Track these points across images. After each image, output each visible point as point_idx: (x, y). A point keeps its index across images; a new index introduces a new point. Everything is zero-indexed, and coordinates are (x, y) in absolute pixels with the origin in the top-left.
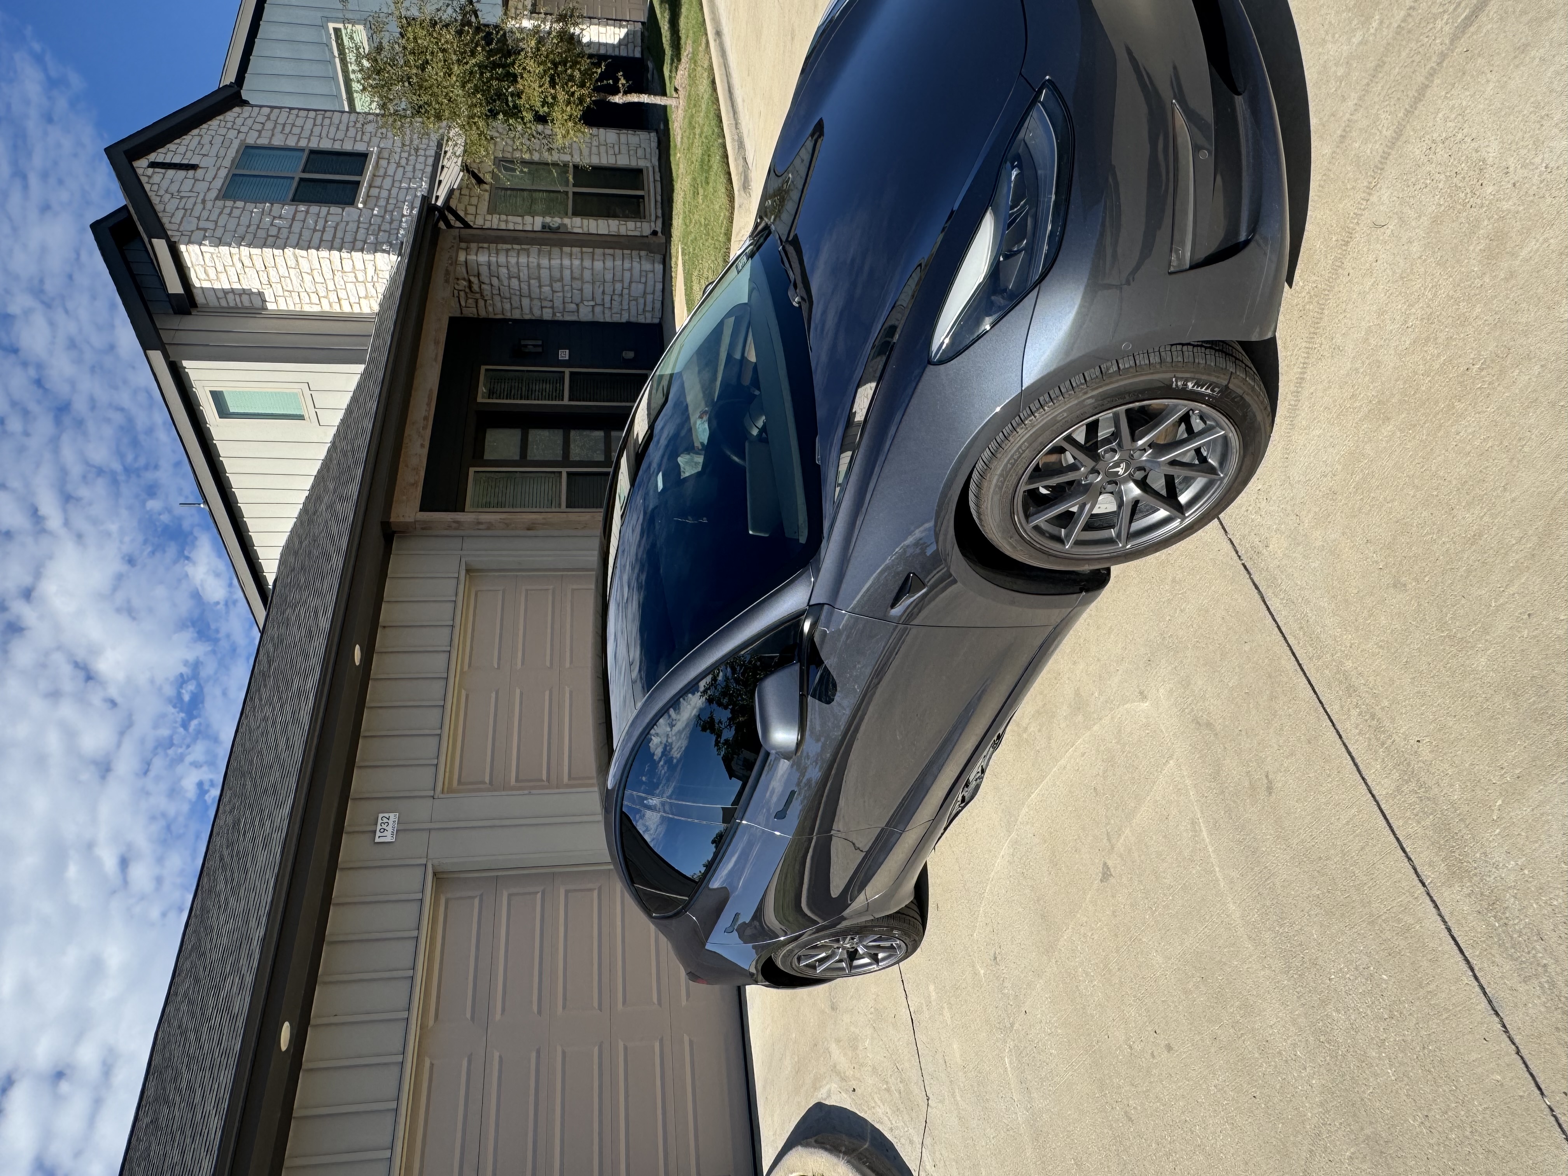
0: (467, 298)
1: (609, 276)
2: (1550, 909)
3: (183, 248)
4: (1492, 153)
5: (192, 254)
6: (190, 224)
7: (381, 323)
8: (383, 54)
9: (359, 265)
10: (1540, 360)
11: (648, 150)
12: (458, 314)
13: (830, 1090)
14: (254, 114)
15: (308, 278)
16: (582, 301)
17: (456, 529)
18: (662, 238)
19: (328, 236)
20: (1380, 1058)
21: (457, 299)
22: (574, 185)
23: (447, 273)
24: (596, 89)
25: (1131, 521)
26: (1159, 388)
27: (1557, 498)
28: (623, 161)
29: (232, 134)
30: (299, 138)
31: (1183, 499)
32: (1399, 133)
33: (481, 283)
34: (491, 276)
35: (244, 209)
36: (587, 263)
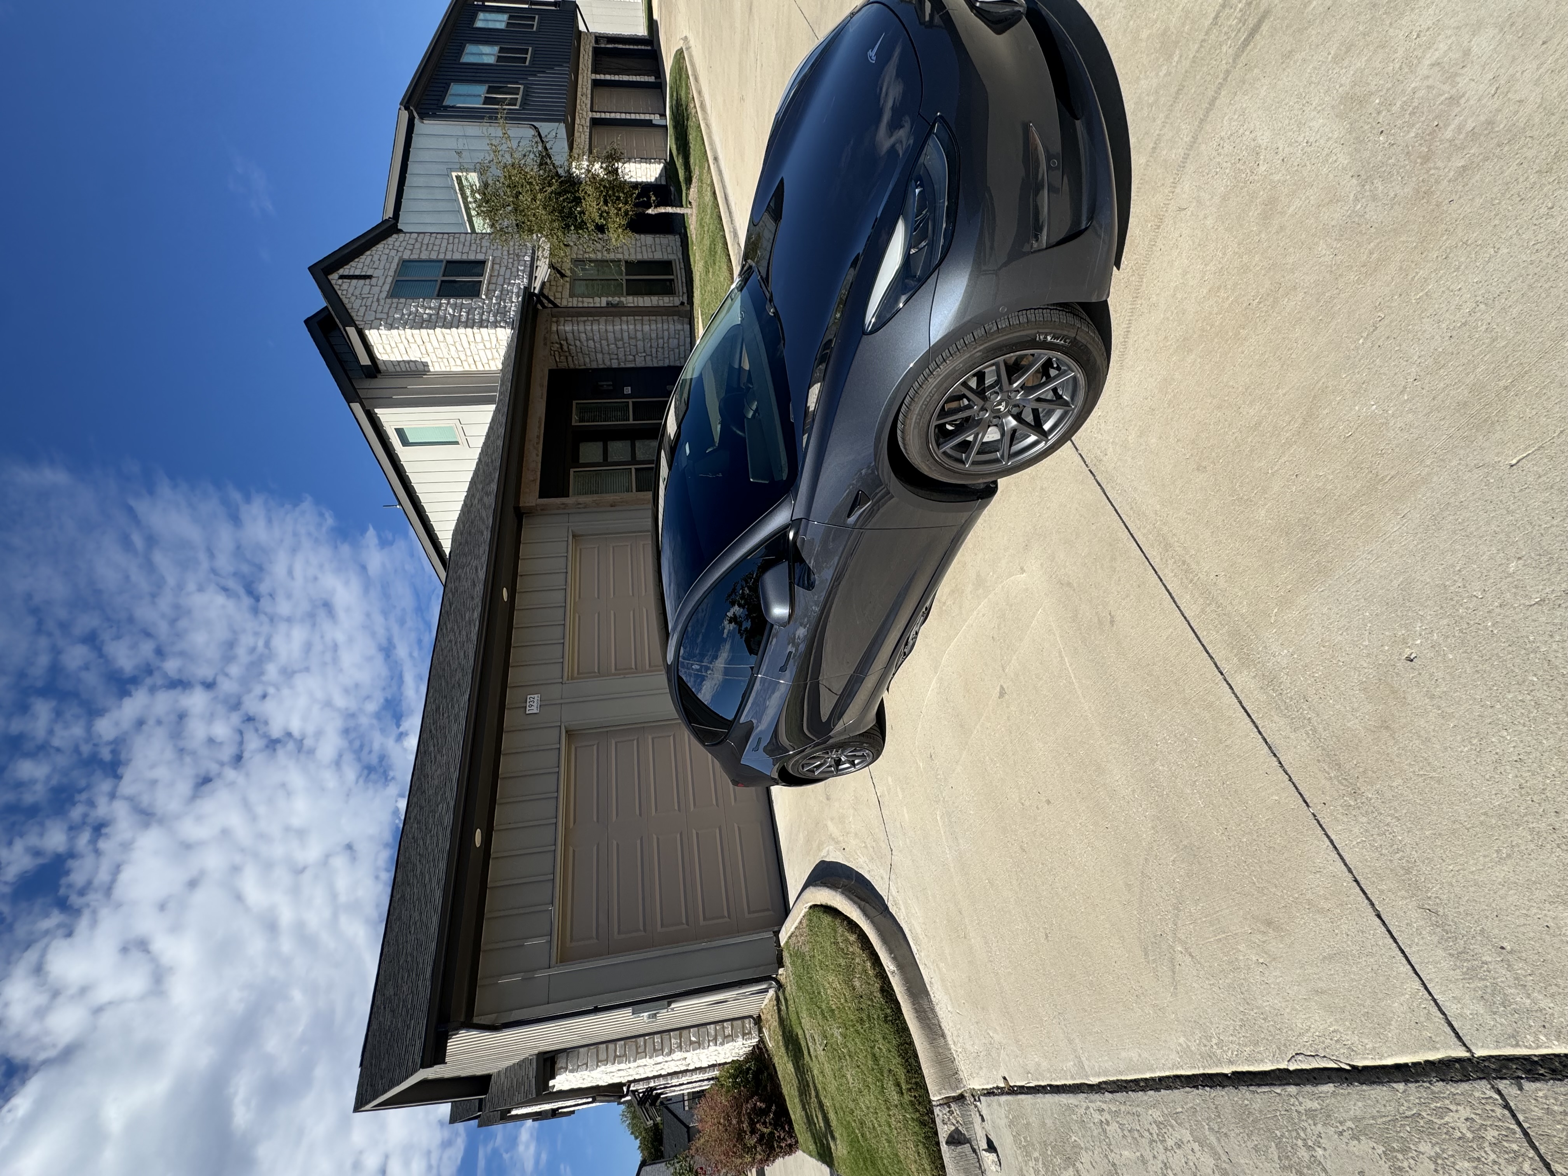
0: (560, 356)
1: (654, 335)
2: (1313, 679)
3: (367, 332)
4: (1264, 138)
5: (374, 336)
6: (370, 316)
7: (504, 375)
8: (490, 188)
9: (486, 337)
10: (1303, 288)
11: (674, 248)
12: (555, 367)
13: (828, 851)
14: (407, 238)
15: (452, 348)
16: (637, 353)
17: (564, 509)
18: (688, 308)
19: (463, 319)
20: (1193, 794)
21: (553, 357)
22: (626, 275)
23: (545, 339)
24: (636, 205)
25: (1011, 446)
26: (1028, 341)
27: (1317, 389)
28: (658, 256)
29: (393, 253)
30: (439, 253)
31: (1047, 427)
32: (1195, 138)
33: (569, 345)
34: (575, 339)
35: (405, 304)
36: (639, 327)
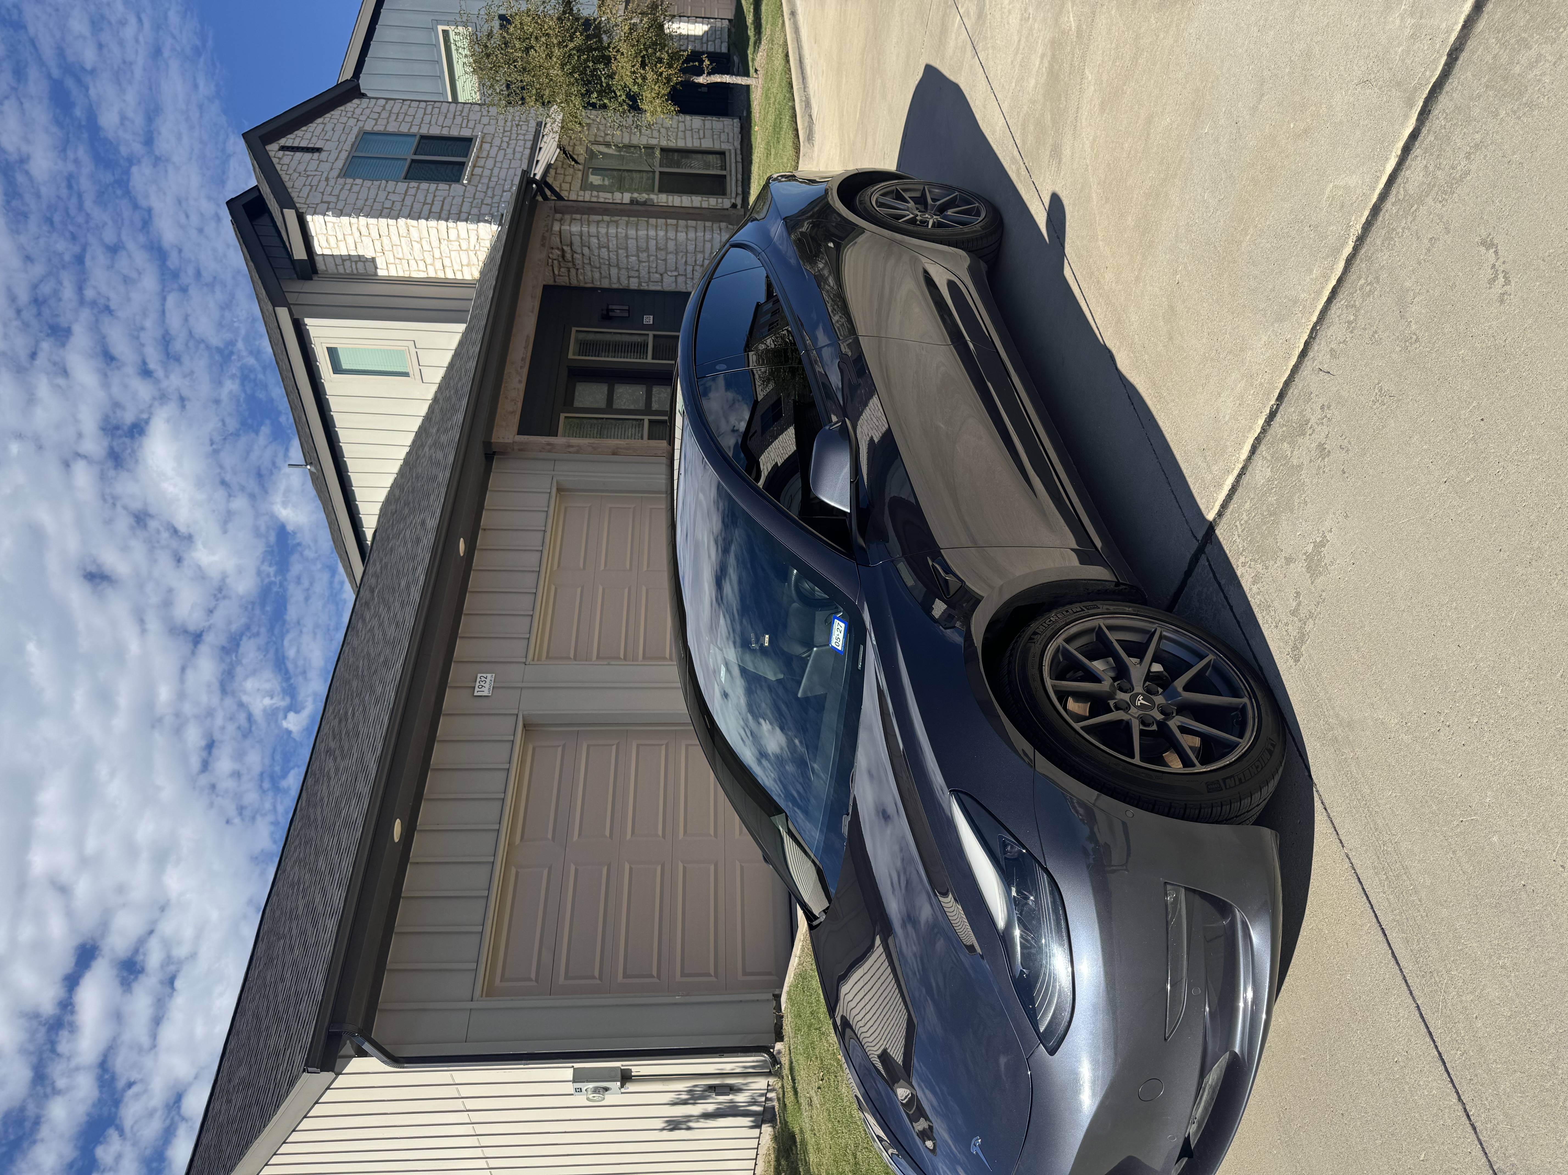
0: (560, 267)
1: (691, 248)
3: (309, 218)
5: (317, 224)
6: (316, 198)
7: (482, 288)
9: (463, 234)
11: (731, 135)
12: (551, 283)
14: (371, 105)
15: (417, 246)
16: (666, 272)
17: (549, 451)
18: (741, 211)
19: (436, 208)
21: (550, 268)
22: (661, 165)
23: (544, 238)
24: (683, 70)
28: (706, 144)
29: (352, 122)
30: (411, 125)
33: (573, 252)
34: (583, 245)
35: (362, 186)
36: (671, 234)
